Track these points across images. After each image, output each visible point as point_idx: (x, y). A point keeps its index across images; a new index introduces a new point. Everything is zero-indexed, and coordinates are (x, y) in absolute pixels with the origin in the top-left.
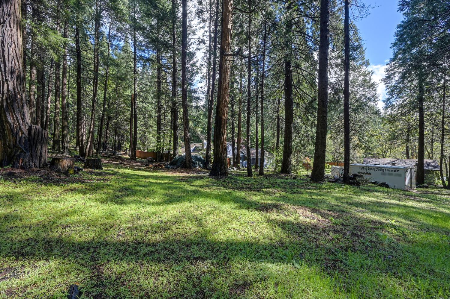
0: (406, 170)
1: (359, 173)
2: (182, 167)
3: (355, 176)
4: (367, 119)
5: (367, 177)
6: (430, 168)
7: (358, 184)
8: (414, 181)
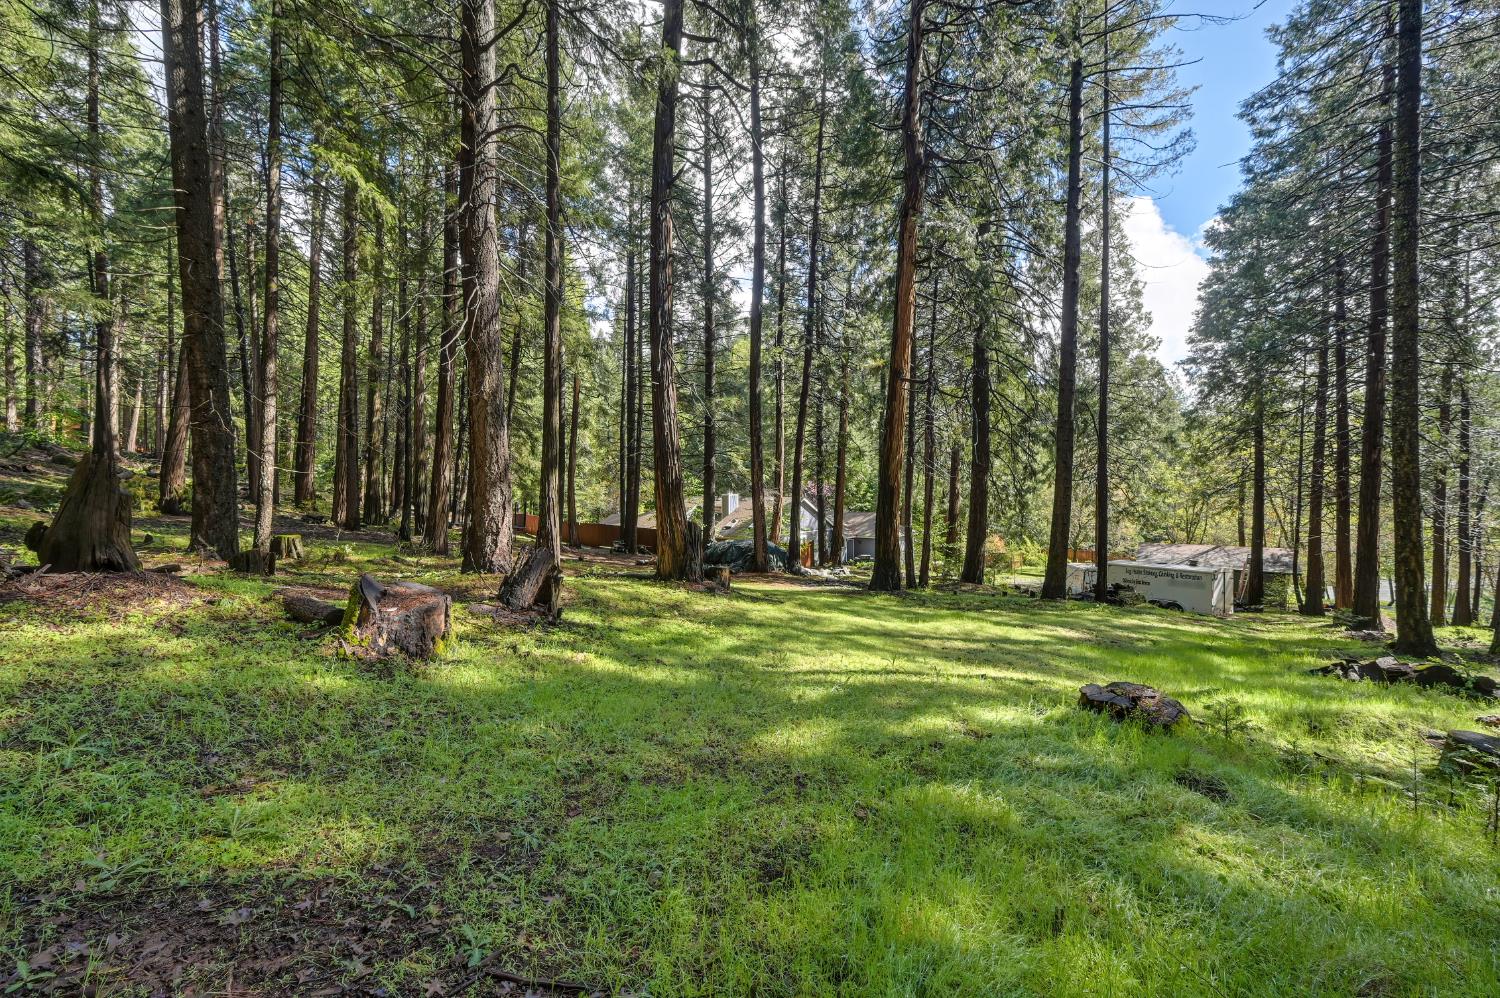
0: (1213, 576)
1: (1125, 581)
2: (748, 571)
3: (1118, 587)
4: (1146, 452)
5: (1139, 590)
6: (1277, 570)
7: (1121, 603)
8: (1230, 597)
